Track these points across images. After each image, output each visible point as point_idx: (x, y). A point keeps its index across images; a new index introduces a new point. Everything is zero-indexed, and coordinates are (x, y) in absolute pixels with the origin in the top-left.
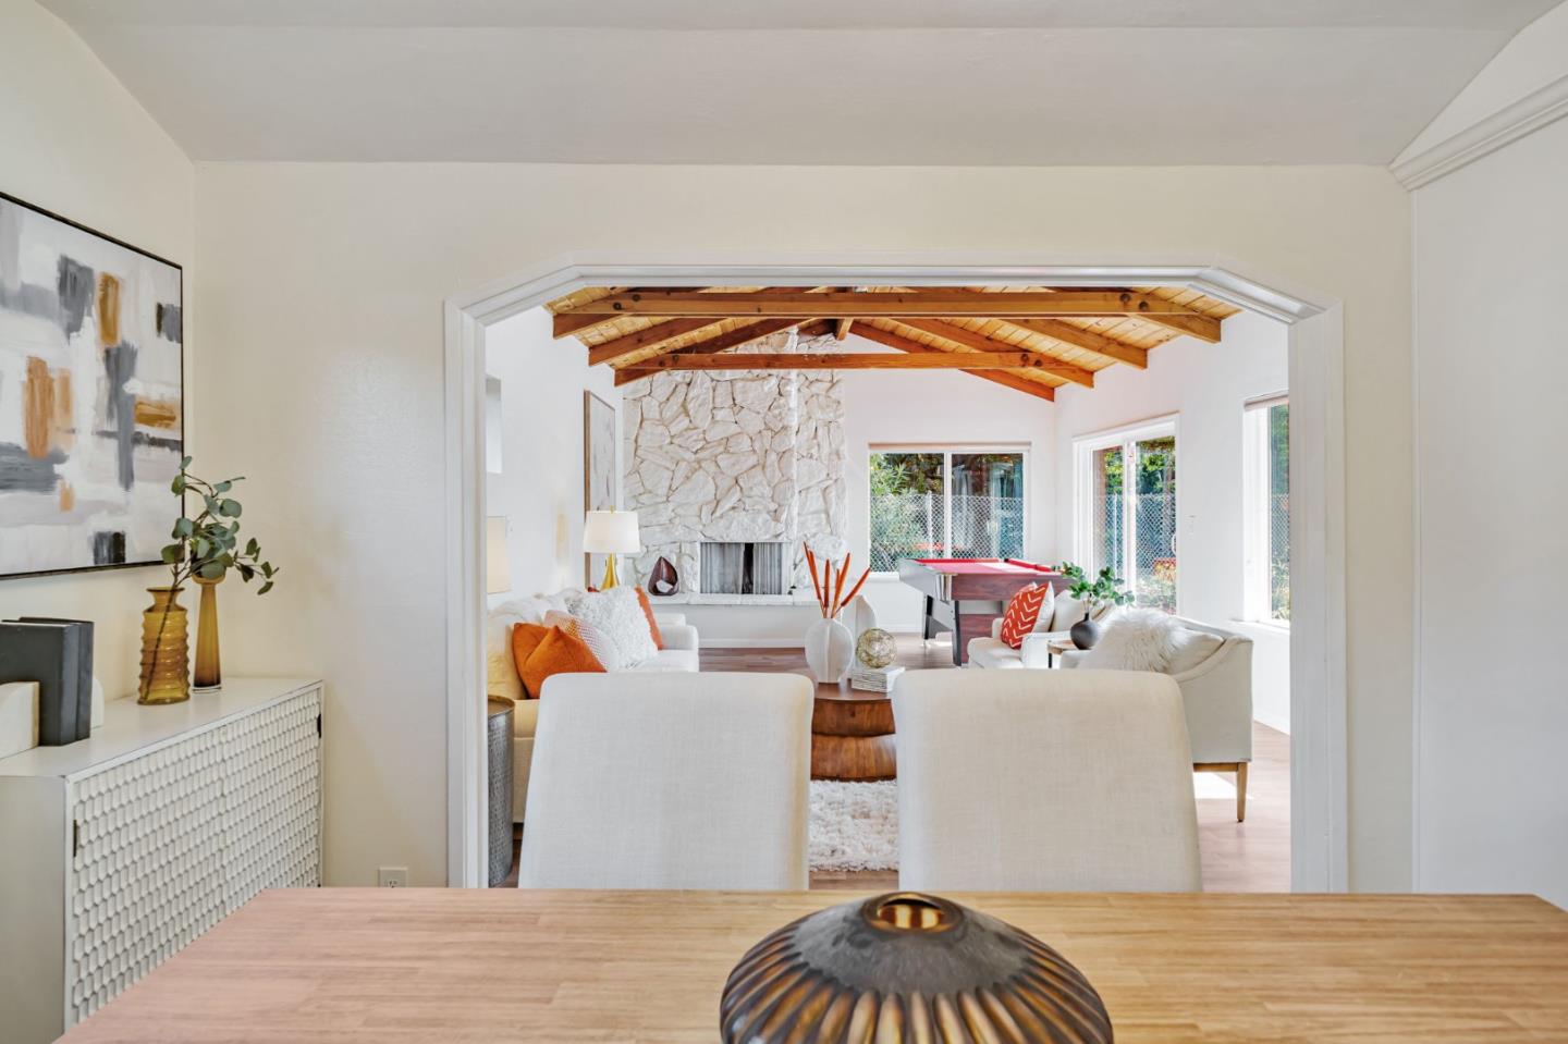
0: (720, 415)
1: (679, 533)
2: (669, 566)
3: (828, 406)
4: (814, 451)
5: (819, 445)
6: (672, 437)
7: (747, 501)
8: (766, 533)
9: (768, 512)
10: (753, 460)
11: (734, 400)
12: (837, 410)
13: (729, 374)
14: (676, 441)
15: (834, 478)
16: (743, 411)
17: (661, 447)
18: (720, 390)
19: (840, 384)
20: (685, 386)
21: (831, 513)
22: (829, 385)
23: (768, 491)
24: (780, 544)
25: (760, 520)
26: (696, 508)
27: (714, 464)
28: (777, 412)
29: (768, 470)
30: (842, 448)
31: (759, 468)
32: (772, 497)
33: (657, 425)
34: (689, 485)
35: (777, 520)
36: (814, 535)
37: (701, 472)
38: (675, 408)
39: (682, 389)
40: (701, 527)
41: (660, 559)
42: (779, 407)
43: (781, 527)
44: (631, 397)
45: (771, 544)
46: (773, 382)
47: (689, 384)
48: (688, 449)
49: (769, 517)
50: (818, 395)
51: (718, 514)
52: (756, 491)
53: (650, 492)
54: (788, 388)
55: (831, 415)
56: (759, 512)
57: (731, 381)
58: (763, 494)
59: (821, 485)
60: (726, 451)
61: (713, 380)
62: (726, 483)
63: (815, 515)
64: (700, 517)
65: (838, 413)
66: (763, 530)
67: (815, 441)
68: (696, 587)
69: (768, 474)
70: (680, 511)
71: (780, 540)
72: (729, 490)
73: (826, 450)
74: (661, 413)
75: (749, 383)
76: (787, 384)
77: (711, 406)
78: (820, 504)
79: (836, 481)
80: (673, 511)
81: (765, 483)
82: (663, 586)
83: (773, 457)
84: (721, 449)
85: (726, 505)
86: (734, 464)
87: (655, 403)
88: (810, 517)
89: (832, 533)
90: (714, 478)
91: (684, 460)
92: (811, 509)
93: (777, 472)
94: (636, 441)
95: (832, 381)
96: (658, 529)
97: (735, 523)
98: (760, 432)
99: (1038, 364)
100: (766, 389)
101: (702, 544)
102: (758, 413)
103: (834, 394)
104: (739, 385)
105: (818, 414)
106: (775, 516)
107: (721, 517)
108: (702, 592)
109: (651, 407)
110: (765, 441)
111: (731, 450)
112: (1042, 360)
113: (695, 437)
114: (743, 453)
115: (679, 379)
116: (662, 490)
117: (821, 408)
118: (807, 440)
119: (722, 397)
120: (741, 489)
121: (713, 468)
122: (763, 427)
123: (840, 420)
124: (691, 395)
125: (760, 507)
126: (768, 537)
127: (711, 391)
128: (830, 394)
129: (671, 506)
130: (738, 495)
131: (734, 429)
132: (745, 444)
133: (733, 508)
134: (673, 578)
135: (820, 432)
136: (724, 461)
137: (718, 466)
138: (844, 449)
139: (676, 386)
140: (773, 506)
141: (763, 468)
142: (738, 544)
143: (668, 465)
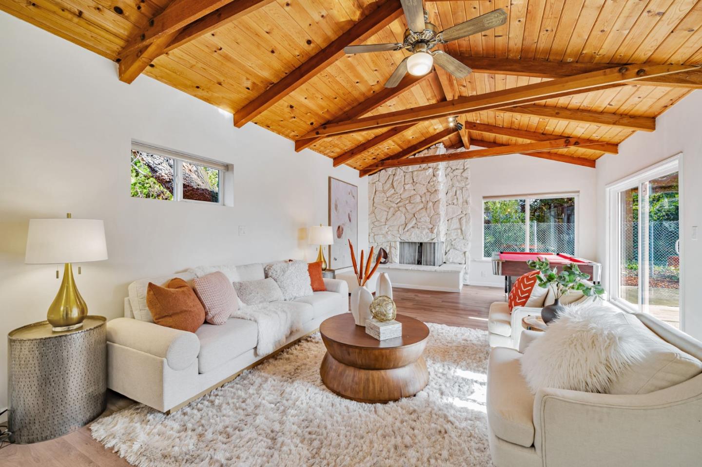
0: (407, 187)
1: (390, 238)
2: (385, 252)
3: (462, 181)
4: (455, 201)
5: (457, 199)
6: (387, 198)
7: (419, 224)
8: (427, 238)
9: (428, 229)
10: (421, 206)
11: (413, 180)
12: (466, 181)
13: (411, 168)
14: (389, 199)
15: (465, 213)
16: (417, 185)
17: (383, 202)
18: (407, 177)
19: (468, 169)
20: (392, 176)
21: (463, 229)
22: (462, 170)
23: (428, 220)
24: (434, 243)
25: (424, 233)
26: (397, 227)
27: (404, 208)
28: (432, 184)
29: (428, 210)
30: (468, 200)
31: (424, 210)
32: (430, 222)
33: (381, 193)
34: (394, 217)
35: (432, 232)
36: (455, 240)
37: (399, 212)
38: (389, 185)
39: (392, 177)
40: (399, 235)
41: (381, 248)
42: (433, 181)
43: (434, 236)
44: (371, 182)
45: (430, 243)
46: (431, 170)
47: (394, 175)
48: (394, 202)
49: (428, 231)
50: (457, 176)
51: (406, 229)
52: (422, 220)
53: (379, 221)
54: (438, 173)
55: (463, 184)
56: (424, 228)
57: (412, 172)
58: (426, 220)
59: (458, 217)
60: (410, 202)
61: (404, 172)
62: (409, 216)
63: (455, 231)
64: (398, 231)
65: (467, 183)
66: (426, 236)
67: (455, 197)
68: (397, 260)
69: (428, 212)
70: (390, 228)
71: (434, 241)
72: (411, 219)
73: (460, 201)
74: (383, 188)
75: (419, 172)
76: (436, 171)
77: (403, 183)
78: (458, 226)
79: (466, 215)
80: (388, 228)
81: (427, 215)
82: (382, 260)
83: (431, 204)
84: (408, 202)
85: (410, 226)
86: (413, 208)
87: (380, 184)
88: (453, 231)
89: (463, 239)
90: (404, 214)
91: (392, 207)
92: (454, 228)
93: (432, 210)
94: (373, 200)
95: (464, 169)
96: (381, 236)
97: (413, 234)
98: (425, 193)
99: (576, 144)
100: (427, 174)
101: (400, 242)
102: (424, 185)
103: (465, 175)
104: (415, 173)
105: (457, 184)
106: (432, 230)
107: (408, 231)
108: (400, 263)
109: (379, 186)
110: (427, 196)
111: (412, 202)
112: (579, 141)
113: (396, 197)
114: (417, 203)
115: (390, 173)
116: (383, 220)
117: (458, 181)
118: (452, 196)
119: (409, 179)
120: (416, 219)
121: (404, 210)
122: (426, 191)
123: (468, 187)
124: (395, 179)
125: (423, 226)
126: (428, 240)
127: (403, 177)
128: (463, 174)
129: (387, 227)
130: (414, 221)
131: (413, 192)
132: (418, 199)
133: (413, 227)
134: (386, 256)
135: (458, 193)
136: (409, 207)
137: (407, 209)
138: (470, 200)
139: (389, 176)
140: (431, 226)
141: (426, 209)
142: (415, 243)
143: (386, 209)
